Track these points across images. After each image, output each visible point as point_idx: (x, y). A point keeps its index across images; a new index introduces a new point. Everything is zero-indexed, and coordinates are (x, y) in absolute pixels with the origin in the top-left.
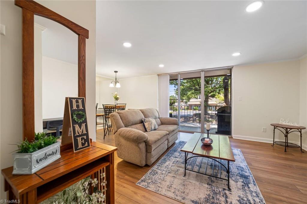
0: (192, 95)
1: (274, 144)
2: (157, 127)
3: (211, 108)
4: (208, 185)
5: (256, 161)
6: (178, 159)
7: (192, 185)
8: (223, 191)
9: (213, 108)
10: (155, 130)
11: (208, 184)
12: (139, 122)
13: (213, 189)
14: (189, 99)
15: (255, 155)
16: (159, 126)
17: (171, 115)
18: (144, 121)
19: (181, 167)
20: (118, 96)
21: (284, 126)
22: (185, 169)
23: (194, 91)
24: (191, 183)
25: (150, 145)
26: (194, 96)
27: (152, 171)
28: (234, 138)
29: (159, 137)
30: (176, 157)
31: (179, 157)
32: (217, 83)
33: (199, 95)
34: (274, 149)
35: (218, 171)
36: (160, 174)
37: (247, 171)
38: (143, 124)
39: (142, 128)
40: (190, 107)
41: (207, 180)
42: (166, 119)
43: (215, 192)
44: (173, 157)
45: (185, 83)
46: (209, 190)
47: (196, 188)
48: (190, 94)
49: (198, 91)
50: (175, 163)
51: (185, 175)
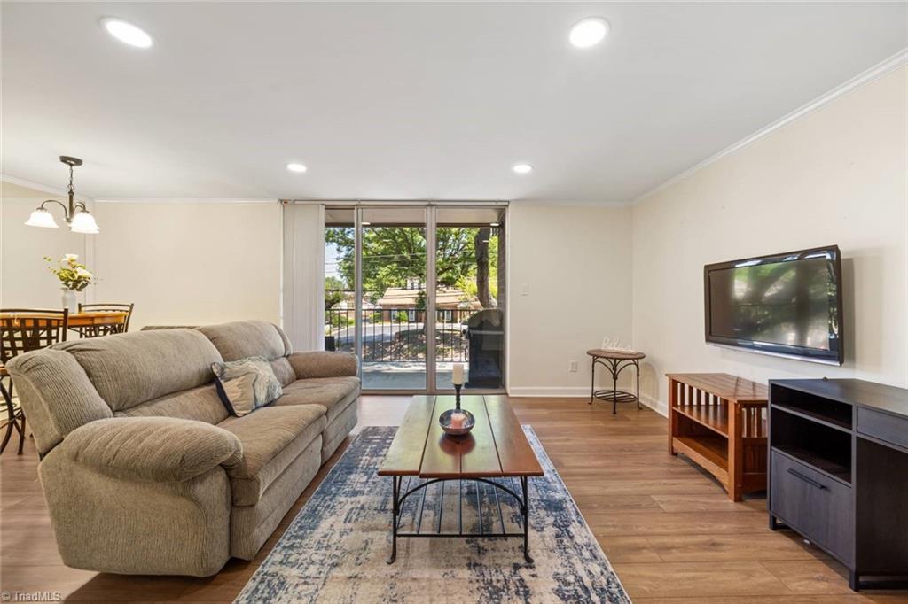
0: (392, 278)
1: (592, 398)
2: (279, 391)
3: (441, 314)
4: (469, 569)
5: (568, 452)
6: (362, 499)
7: (423, 588)
8: (515, 573)
9: (448, 314)
10: (270, 403)
11: (469, 566)
12: (194, 383)
13: (488, 577)
14: (382, 288)
15: (561, 435)
16: (285, 384)
17: (330, 343)
18: (222, 373)
19: (377, 529)
20: (81, 272)
21: (610, 355)
22: (395, 535)
23: (395, 265)
24: (415, 583)
25: (249, 473)
26: (398, 280)
27: (262, 581)
28: (510, 395)
29: (290, 434)
30: (355, 493)
31: (367, 490)
32: (458, 247)
33: (411, 280)
34: (592, 412)
35: (490, 509)
36: (297, 585)
37: (558, 486)
38: (214, 386)
39: (212, 405)
40: (385, 314)
41: (466, 550)
42: (313, 359)
43: (494, 587)
44: (346, 495)
45: (370, 241)
46: (477, 585)
47: (435, 597)
48: (384, 273)
49: (407, 266)
50: (354, 517)
51: (394, 557)
